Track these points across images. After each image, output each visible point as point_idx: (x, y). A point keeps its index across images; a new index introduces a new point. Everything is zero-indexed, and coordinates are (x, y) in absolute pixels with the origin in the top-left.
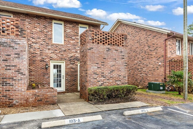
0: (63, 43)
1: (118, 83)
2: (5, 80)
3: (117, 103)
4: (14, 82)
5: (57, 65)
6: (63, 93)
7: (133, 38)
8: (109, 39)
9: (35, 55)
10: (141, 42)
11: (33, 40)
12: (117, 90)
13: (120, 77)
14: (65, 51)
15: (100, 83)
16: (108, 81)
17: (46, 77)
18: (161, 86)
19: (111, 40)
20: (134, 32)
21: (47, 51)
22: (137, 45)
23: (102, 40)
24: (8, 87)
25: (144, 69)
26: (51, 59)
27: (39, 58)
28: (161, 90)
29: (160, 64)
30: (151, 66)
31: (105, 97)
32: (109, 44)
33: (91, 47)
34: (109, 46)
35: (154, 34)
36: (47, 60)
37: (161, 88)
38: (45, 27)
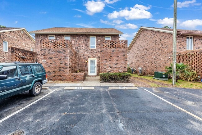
0: (95, 48)
1: (121, 71)
2: (60, 68)
3: (115, 83)
4: (64, 69)
5: (93, 61)
6: (95, 76)
7: (151, 39)
8: (114, 44)
9: (81, 56)
10: (156, 41)
11: (80, 48)
12: (116, 75)
13: (122, 67)
14: (96, 52)
15: (108, 71)
16: (113, 70)
17: (86, 67)
18: (164, 75)
19: (116, 45)
20: (152, 35)
21: (87, 53)
22: (154, 44)
23: (110, 45)
24: (61, 72)
25: (158, 62)
26: (89, 57)
27: (83, 57)
28: (163, 78)
29: (169, 58)
30: (163, 60)
31: (108, 79)
32: (114, 48)
33: (102, 50)
34: (114, 49)
35: (166, 35)
36: (87, 58)
37: (164, 76)
38: (86, 40)
